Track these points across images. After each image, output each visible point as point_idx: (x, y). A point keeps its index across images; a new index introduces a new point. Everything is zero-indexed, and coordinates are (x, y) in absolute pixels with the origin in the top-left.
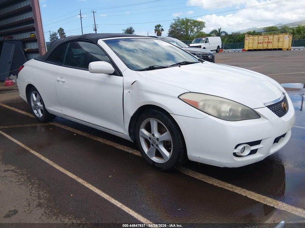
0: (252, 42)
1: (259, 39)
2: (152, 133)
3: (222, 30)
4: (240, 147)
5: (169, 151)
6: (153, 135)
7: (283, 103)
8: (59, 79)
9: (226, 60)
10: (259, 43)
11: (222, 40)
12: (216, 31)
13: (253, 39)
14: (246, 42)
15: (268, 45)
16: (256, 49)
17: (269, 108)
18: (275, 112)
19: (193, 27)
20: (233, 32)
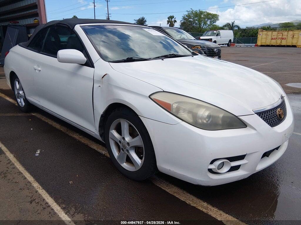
0: (265, 37)
1: (273, 35)
2: (123, 136)
3: (235, 24)
4: (218, 163)
5: (141, 158)
6: (124, 138)
7: (279, 109)
8: (36, 67)
9: (236, 55)
10: (272, 39)
11: (235, 34)
12: (230, 24)
13: (267, 35)
14: (259, 37)
15: (281, 41)
16: (269, 44)
17: (259, 116)
18: (267, 120)
19: (206, 19)
20: (247, 26)
